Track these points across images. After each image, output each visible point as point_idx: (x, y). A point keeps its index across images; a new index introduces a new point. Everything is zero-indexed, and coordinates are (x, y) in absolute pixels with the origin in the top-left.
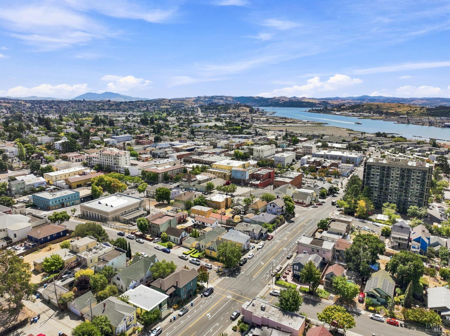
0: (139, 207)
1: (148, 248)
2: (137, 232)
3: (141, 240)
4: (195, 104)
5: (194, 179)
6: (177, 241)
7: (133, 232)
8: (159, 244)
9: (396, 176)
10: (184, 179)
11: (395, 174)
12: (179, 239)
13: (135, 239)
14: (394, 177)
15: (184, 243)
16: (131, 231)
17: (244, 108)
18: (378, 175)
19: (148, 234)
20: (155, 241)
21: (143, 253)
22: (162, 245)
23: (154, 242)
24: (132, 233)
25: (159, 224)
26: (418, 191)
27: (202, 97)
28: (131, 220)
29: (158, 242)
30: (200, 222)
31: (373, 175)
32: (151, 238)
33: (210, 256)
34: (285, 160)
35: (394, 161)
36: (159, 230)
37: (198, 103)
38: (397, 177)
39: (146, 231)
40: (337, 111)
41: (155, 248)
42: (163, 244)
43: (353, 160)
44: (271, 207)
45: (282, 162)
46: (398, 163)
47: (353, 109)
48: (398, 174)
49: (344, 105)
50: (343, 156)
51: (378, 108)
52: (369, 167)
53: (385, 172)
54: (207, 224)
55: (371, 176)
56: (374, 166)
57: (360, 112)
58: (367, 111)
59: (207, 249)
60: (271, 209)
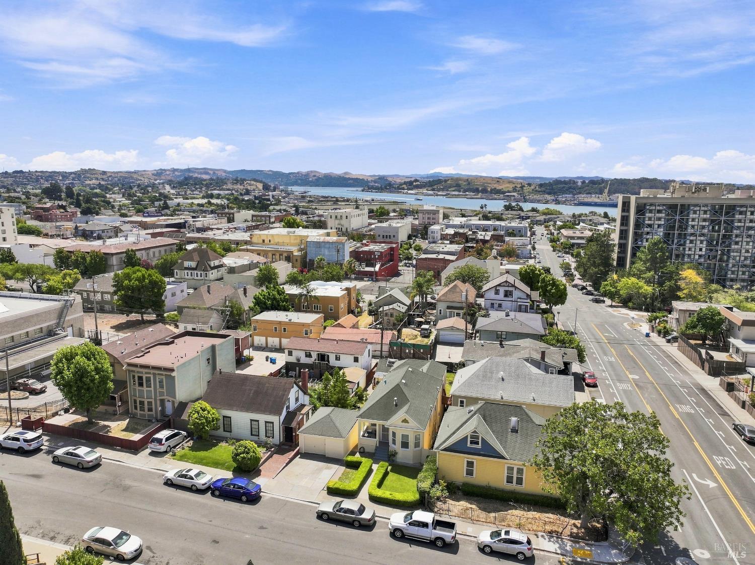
0: (58, 325)
1: (126, 489)
2: (56, 414)
3: (82, 451)
4: (156, 180)
5: (217, 263)
6: (269, 433)
7: (35, 417)
8: (182, 458)
9: (701, 223)
10: (187, 264)
11: (697, 220)
12: (277, 421)
13: (49, 452)
14: (696, 227)
15: (305, 440)
16: (22, 416)
17: (252, 182)
18: (659, 226)
19: (113, 416)
20: (163, 449)
21: (109, 533)
22: (200, 462)
23: (154, 454)
24: (28, 425)
25: (168, 364)
26: (750, 255)
27: (169, 170)
28: (21, 372)
29: (178, 451)
30: (309, 355)
31: (650, 226)
32: (136, 437)
33: (465, 484)
34: (397, 233)
35: (693, 193)
36: (172, 391)
37: (162, 177)
38: (703, 227)
39: (102, 408)
40: (409, 189)
41: (169, 483)
42: (202, 454)
43: (520, 231)
44: (497, 297)
45: (392, 237)
46: (702, 194)
47: (432, 186)
48: (705, 220)
49: (416, 181)
50: (500, 225)
51: (469, 184)
52: (641, 210)
53: (677, 217)
54: (338, 356)
55: (646, 229)
56: (651, 205)
57: (443, 190)
58: (453, 189)
59: (446, 450)
60: (500, 302)
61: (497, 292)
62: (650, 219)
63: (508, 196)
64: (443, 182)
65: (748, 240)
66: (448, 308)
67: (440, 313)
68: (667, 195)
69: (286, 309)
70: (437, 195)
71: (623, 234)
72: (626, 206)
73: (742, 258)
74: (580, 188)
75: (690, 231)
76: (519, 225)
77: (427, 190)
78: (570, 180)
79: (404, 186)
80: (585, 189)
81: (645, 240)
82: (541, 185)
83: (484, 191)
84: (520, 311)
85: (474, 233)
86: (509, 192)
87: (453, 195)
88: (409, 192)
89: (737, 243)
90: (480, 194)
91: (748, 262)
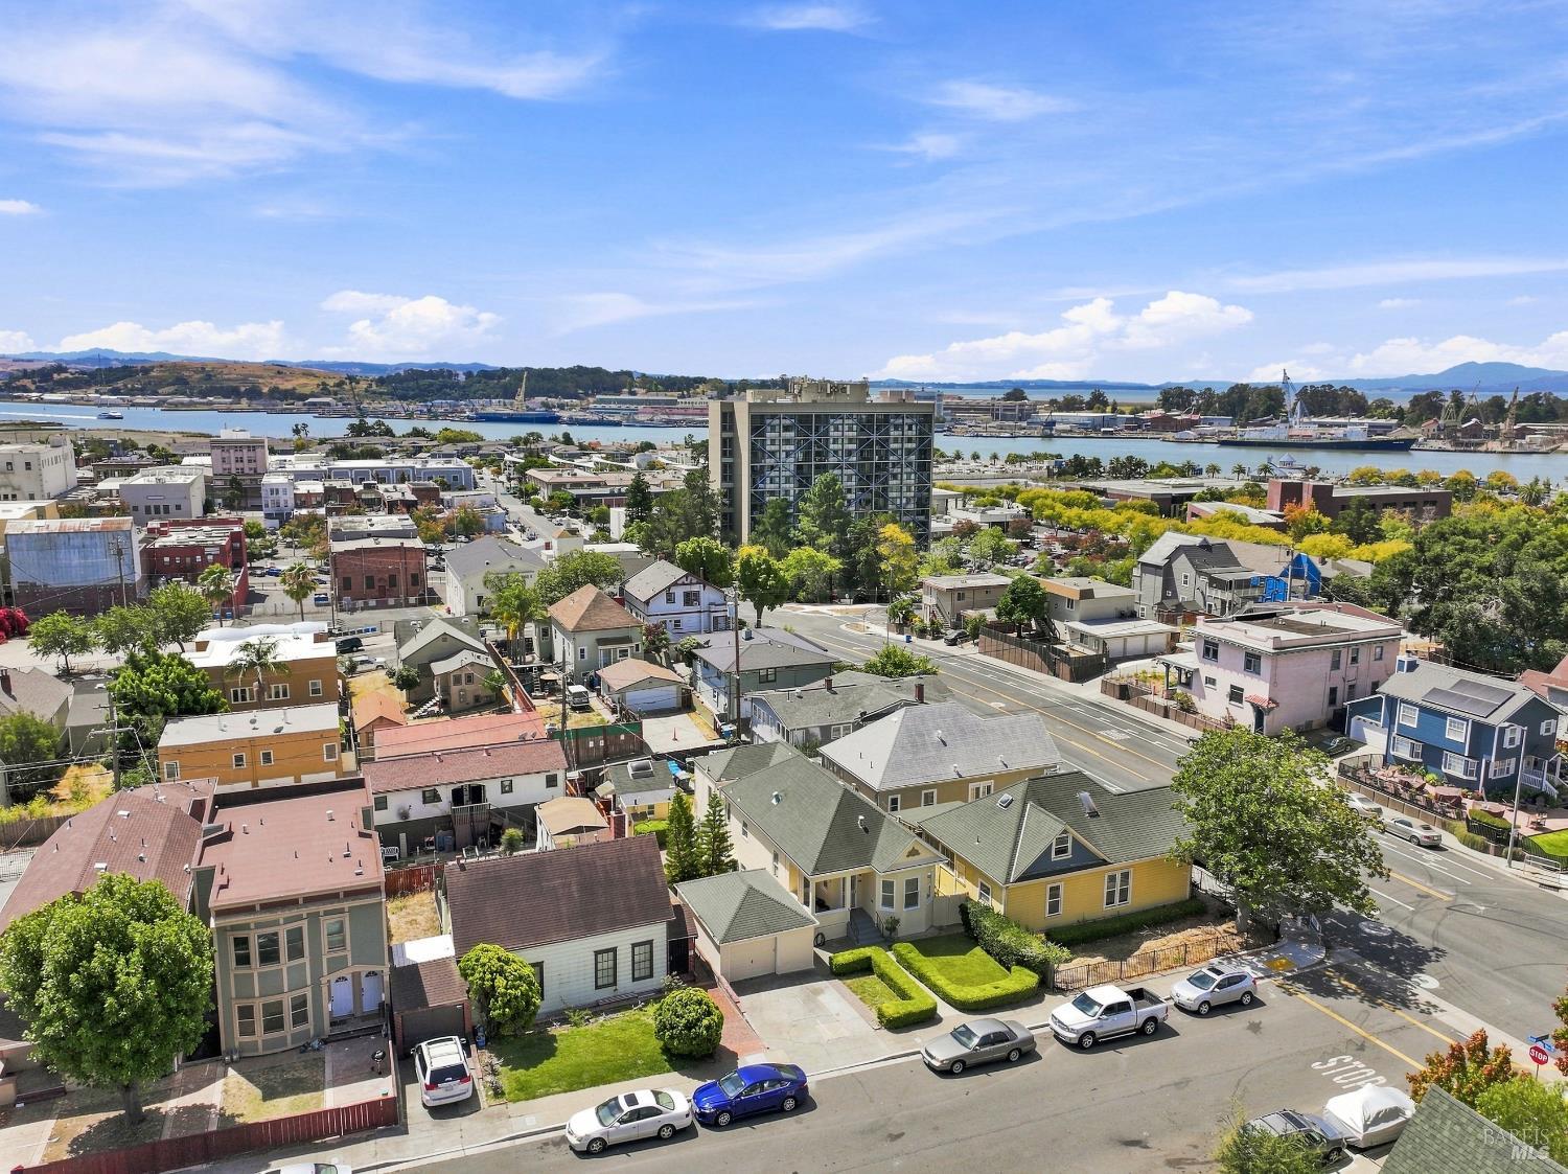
6: (641, 969)
9: (846, 447)
11: (842, 438)
12: (658, 933)
14: (840, 453)
15: (731, 954)
18: (788, 454)
30: (431, 797)
31: (774, 454)
35: (829, 397)
38: (850, 453)
40: (42, 390)
44: (671, 608)
45: (172, 509)
46: (841, 399)
47: (108, 383)
48: (851, 441)
49: (60, 369)
50: (413, 468)
51: (209, 377)
52: (758, 424)
53: (813, 438)
54: (507, 783)
55: (768, 460)
56: (773, 417)
57: (142, 392)
58: (172, 389)
59: (1020, 879)
60: (677, 617)
61: (670, 599)
62: (773, 442)
63: (314, 404)
64: (137, 372)
65: (909, 470)
66: (601, 642)
67: (583, 657)
68: (789, 400)
69: (212, 709)
70: (133, 405)
71: (729, 473)
72: (728, 420)
73: (904, 501)
74: (464, 387)
75: (832, 460)
76: (446, 466)
77: (97, 392)
78: (442, 371)
79: (27, 382)
80: (473, 389)
81: (768, 480)
82: (381, 381)
83: (254, 394)
84: (716, 629)
85: (368, 487)
86: (313, 395)
87: (176, 405)
88: (47, 396)
89: (895, 476)
90: (244, 403)
91: (911, 507)
